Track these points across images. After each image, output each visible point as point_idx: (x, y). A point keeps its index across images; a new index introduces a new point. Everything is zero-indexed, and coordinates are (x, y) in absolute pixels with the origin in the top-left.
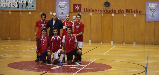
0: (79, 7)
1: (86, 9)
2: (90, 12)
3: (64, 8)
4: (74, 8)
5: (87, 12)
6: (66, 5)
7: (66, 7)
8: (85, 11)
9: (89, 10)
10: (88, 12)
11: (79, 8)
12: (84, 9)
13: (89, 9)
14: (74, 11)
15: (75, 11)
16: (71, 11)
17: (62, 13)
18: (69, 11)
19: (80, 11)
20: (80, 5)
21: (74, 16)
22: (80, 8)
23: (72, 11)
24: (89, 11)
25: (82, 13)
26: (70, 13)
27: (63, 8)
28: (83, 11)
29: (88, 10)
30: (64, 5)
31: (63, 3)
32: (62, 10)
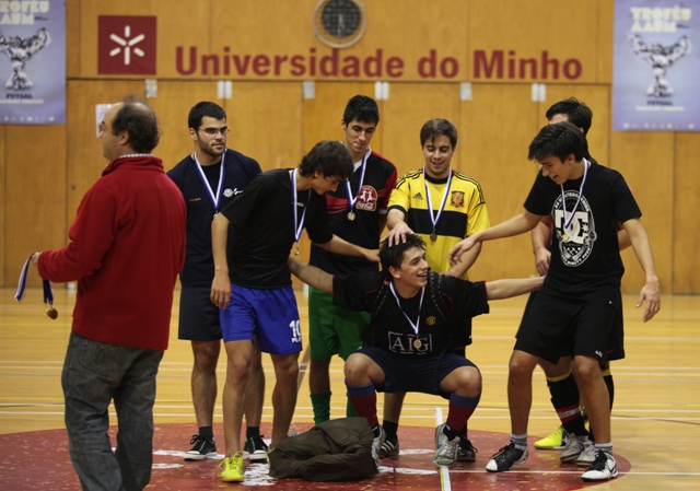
0: (140, 38)
1: (193, 51)
2: (216, 71)
3: (33, 49)
4: (105, 45)
5: (198, 73)
6: (42, 24)
7: (48, 39)
8: (186, 66)
9: (215, 58)
10: (205, 71)
11: (138, 45)
12: (179, 51)
13: (214, 52)
14: (101, 70)
15: (109, 65)
16: (79, 66)
17: (19, 79)
18: (67, 72)
19: (145, 66)
20: (146, 25)
21: (101, 102)
22: (149, 45)
23: (90, 67)
24: (211, 64)
25: (159, 80)
26: (73, 84)
27: (22, 46)
28: (165, 64)
29: (205, 59)
30: (27, 26)
31: (25, 9)
32: (17, 64)
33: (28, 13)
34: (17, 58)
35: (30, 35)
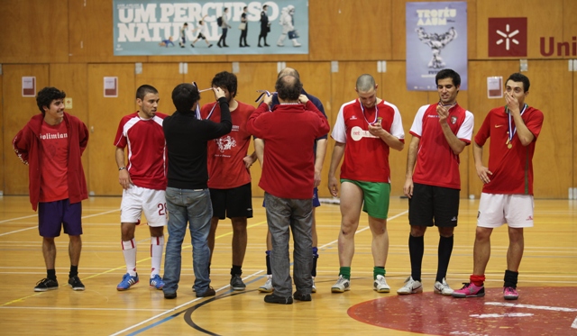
0: (517, 32)
1: (552, 40)
2: (567, 53)
3: (445, 41)
4: (493, 37)
5: (555, 55)
6: (452, 24)
7: (456, 34)
8: (547, 50)
9: (566, 44)
10: (559, 54)
11: (515, 37)
12: (542, 40)
13: (565, 41)
14: (490, 55)
15: (496, 51)
16: (476, 52)
17: (437, 61)
18: (468, 55)
19: (519, 51)
20: (520, 24)
21: (491, 76)
22: (522, 37)
23: (483, 52)
24: (563, 48)
25: (529, 60)
26: (472, 63)
27: (439, 40)
28: (533, 49)
29: (560, 45)
30: (442, 26)
31: (440, 16)
32: (436, 51)
33: (442, 18)
34: (435, 48)
35: (444, 32)
